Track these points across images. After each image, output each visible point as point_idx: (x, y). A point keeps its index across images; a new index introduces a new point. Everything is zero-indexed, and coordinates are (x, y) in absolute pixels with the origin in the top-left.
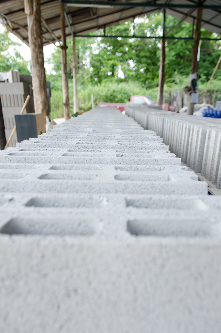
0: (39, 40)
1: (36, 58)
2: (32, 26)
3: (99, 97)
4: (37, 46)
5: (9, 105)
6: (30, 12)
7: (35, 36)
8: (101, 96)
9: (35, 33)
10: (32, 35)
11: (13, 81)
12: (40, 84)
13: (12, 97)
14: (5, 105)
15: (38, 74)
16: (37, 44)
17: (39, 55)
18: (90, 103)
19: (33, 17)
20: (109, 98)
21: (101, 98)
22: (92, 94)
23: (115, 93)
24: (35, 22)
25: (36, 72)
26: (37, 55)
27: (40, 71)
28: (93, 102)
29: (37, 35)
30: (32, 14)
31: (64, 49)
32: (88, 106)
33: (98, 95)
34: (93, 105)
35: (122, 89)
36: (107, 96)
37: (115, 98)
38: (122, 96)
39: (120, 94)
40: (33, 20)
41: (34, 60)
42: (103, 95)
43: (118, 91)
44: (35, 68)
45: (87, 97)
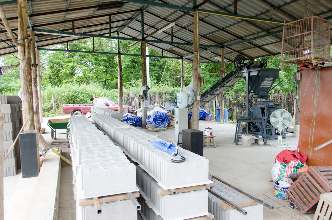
1: (27, 89)
4: (28, 81)
8: (62, 97)
9: (26, 72)
12: (29, 107)
16: (28, 79)
18: (51, 104)
19: (25, 62)
20: (71, 98)
21: (63, 99)
22: (53, 95)
23: (77, 94)
24: (26, 65)
25: (26, 99)
26: (28, 87)
27: (29, 97)
28: (53, 103)
29: (28, 73)
30: (24, 59)
31: (34, 67)
32: (48, 107)
33: (59, 96)
34: (53, 105)
35: (83, 90)
36: (68, 97)
37: (77, 98)
38: (84, 97)
39: (82, 95)
40: (25, 63)
41: (25, 90)
42: (65, 95)
43: (80, 92)
44: (25, 96)
45: (47, 98)
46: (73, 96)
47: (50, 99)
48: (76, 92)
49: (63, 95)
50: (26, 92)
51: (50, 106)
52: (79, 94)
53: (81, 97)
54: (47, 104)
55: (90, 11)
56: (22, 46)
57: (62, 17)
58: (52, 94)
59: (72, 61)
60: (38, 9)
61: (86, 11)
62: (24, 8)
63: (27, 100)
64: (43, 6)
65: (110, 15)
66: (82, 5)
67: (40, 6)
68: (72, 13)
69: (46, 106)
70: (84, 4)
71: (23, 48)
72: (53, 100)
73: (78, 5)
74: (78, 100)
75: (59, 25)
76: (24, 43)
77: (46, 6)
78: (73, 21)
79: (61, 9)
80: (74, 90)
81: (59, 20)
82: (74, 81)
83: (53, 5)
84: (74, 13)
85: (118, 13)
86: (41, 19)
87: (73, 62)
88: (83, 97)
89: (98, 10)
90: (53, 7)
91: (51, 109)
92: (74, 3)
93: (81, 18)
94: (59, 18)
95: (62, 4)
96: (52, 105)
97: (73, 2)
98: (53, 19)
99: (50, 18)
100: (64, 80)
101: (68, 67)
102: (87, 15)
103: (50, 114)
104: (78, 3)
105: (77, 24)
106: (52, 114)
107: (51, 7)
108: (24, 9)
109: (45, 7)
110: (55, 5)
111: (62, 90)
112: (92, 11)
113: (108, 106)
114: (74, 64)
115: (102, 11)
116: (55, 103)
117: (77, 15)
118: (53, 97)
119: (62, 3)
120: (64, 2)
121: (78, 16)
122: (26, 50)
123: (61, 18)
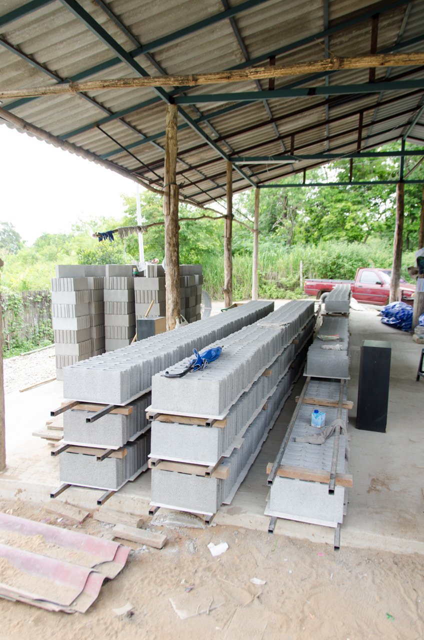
0: (174, 239)
1: (170, 257)
2: (168, 226)
3: (312, 266)
4: (172, 245)
5: (142, 301)
6: (167, 213)
7: (170, 236)
8: (315, 265)
9: (170, 233)
10: (168, 234)
11: (149, 277)
12: (173, 282)
13: (146, 292)
14: (139, 301)
15: (171, 273)
16: (172, 243)
17: (173, 254)
18: (297, 277)
19: (169, 218)
20: (331, 268)
21: (316, 269)
22: (301, 262)
23: (341, 260)
24: (171, 223)
25: (169, 271)
26: (171, 254)
27: (173, 269)
28: (301, 276)
29: (172, 234)
30: (168, 214)
31: (229, 219)
32: (292, 282)
33: (311, 264)
34: (301, 280)
35: (352, 253)
36: (326, 266)
37: (340, 268)
38: (352, 265)
39: (350, 263)
40: (169, 220)
41: (168, 259)
42: (319, 263)
43: (346, 257)
44: (169, 267)
45: (292, 267)
46: (334, 264)
47: (296, 269)
48: (338, 258)
49: (317, 261)
50: (169, 262)
51: (294, 280)
52: (345, 260)
53: (348, 266)
54: (291, 276)
55: (317, 112)
56: (166, 195)
57: (271, 131)
58: (300, 260)
59: (345, 198)
60: (226, 128)
61: (310, 115)
62: (172, 138)
63: (170, 273)
64: (230, 122)
65: (361, 112)
66: (295, 106)
67: (227, 123)
68: (286, 122)
69: (289, 281)
70: (298, 105)
71: (168, 198)
72: (301, 270)
73: (288, 108)
74: (342, 271)
75: (274, 145)
76: (170, 191)
77: (235, 121)
78: (292, 135)
79: (261, 120)
80: (336, 254)
81: (270, 138)
82: (343, 237)
83: (245, 117)
84: (290, 121)
85: (379, 104)
86: (240, 141)
87: (346, 200)
88: (350, 267)
89: (330, 108)
90: (248, 121)
91: (297, 287)
92: (278, 108)
93: (307, 127)
94: (266, 134)
95: (259, 113)
96: (299, 279)
97: (276, 106)
98: (258, 138)
99: (252, 137)
100: (327, 234)
101: (336, 210)
102: (316, 120)
103: (293, 294)
104: (286, 105)
105: (299, 139)
106: (297, 294)
107: (245, 121)
108: (172, 140)
109: (234, 123)
110: (248, 116)
111: (316, 253)
112: (321, 111)
113: (382, 286)
114: (346, 204)
115: (343, 108)
116: (303, 276)
117: (296, 124)
118: (301, 266)
119: (257, 111)
120: (261, 110)
121: (299, 125)
122: (172, 201)
123: (272, 134)
